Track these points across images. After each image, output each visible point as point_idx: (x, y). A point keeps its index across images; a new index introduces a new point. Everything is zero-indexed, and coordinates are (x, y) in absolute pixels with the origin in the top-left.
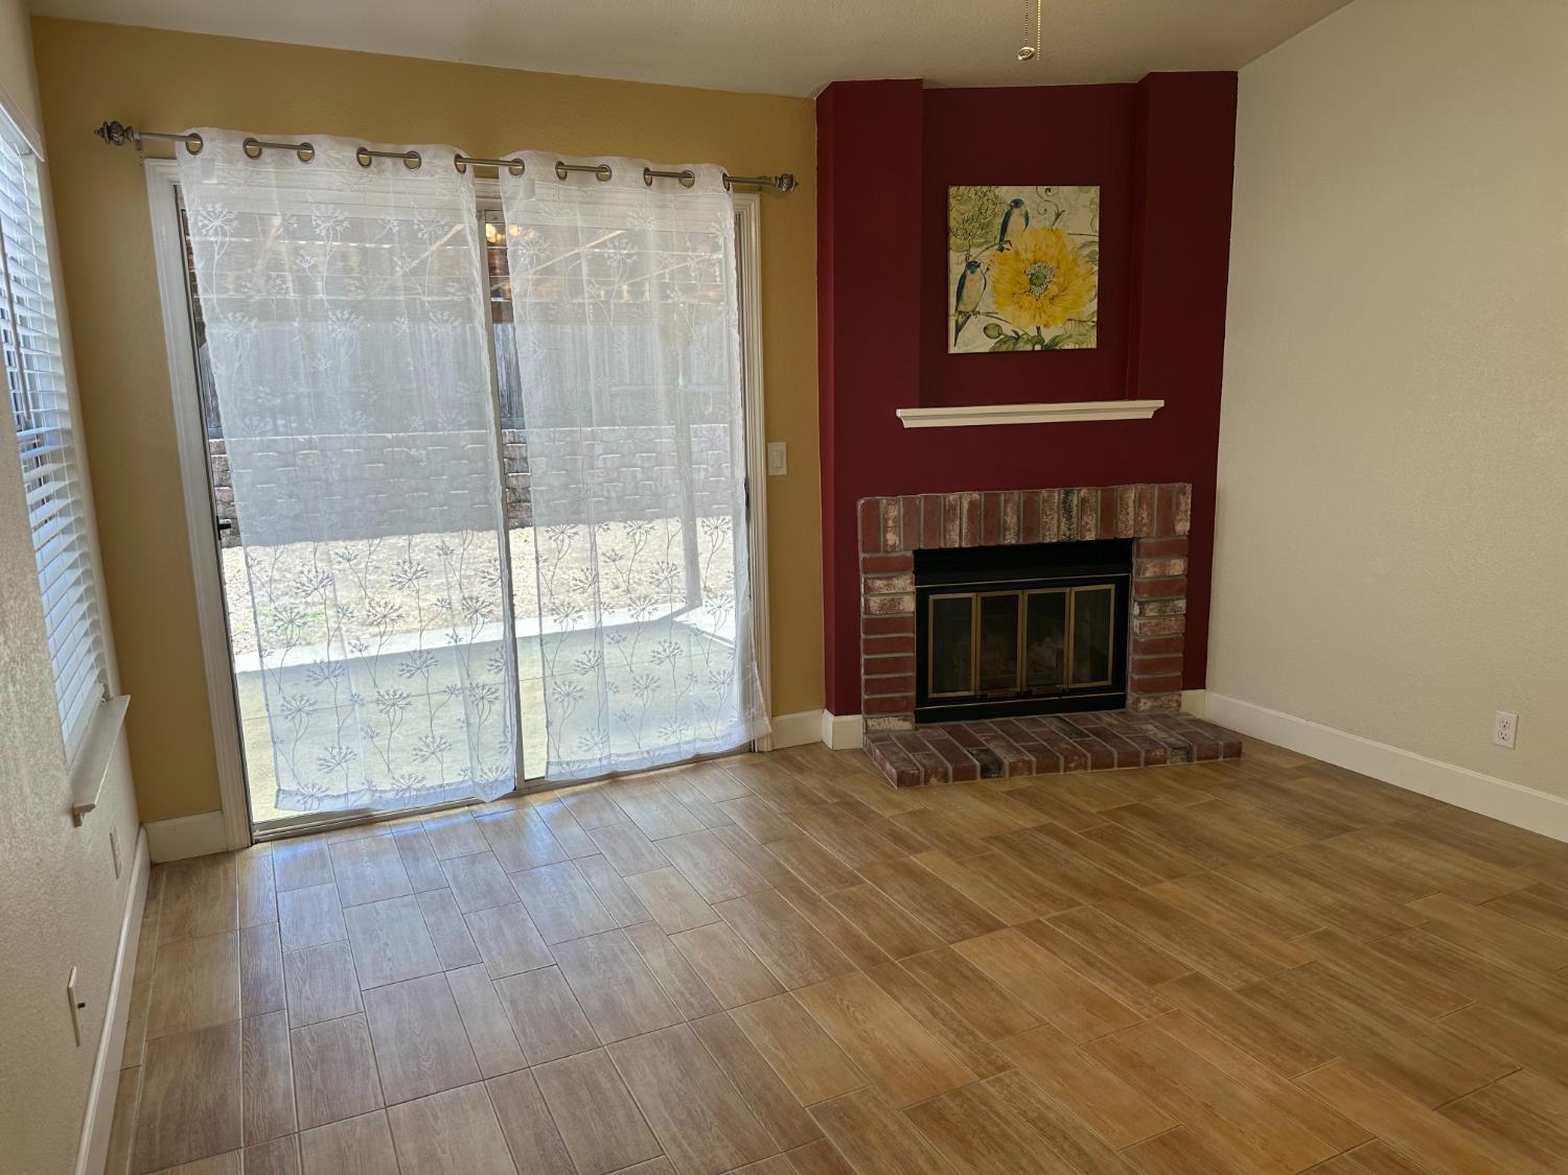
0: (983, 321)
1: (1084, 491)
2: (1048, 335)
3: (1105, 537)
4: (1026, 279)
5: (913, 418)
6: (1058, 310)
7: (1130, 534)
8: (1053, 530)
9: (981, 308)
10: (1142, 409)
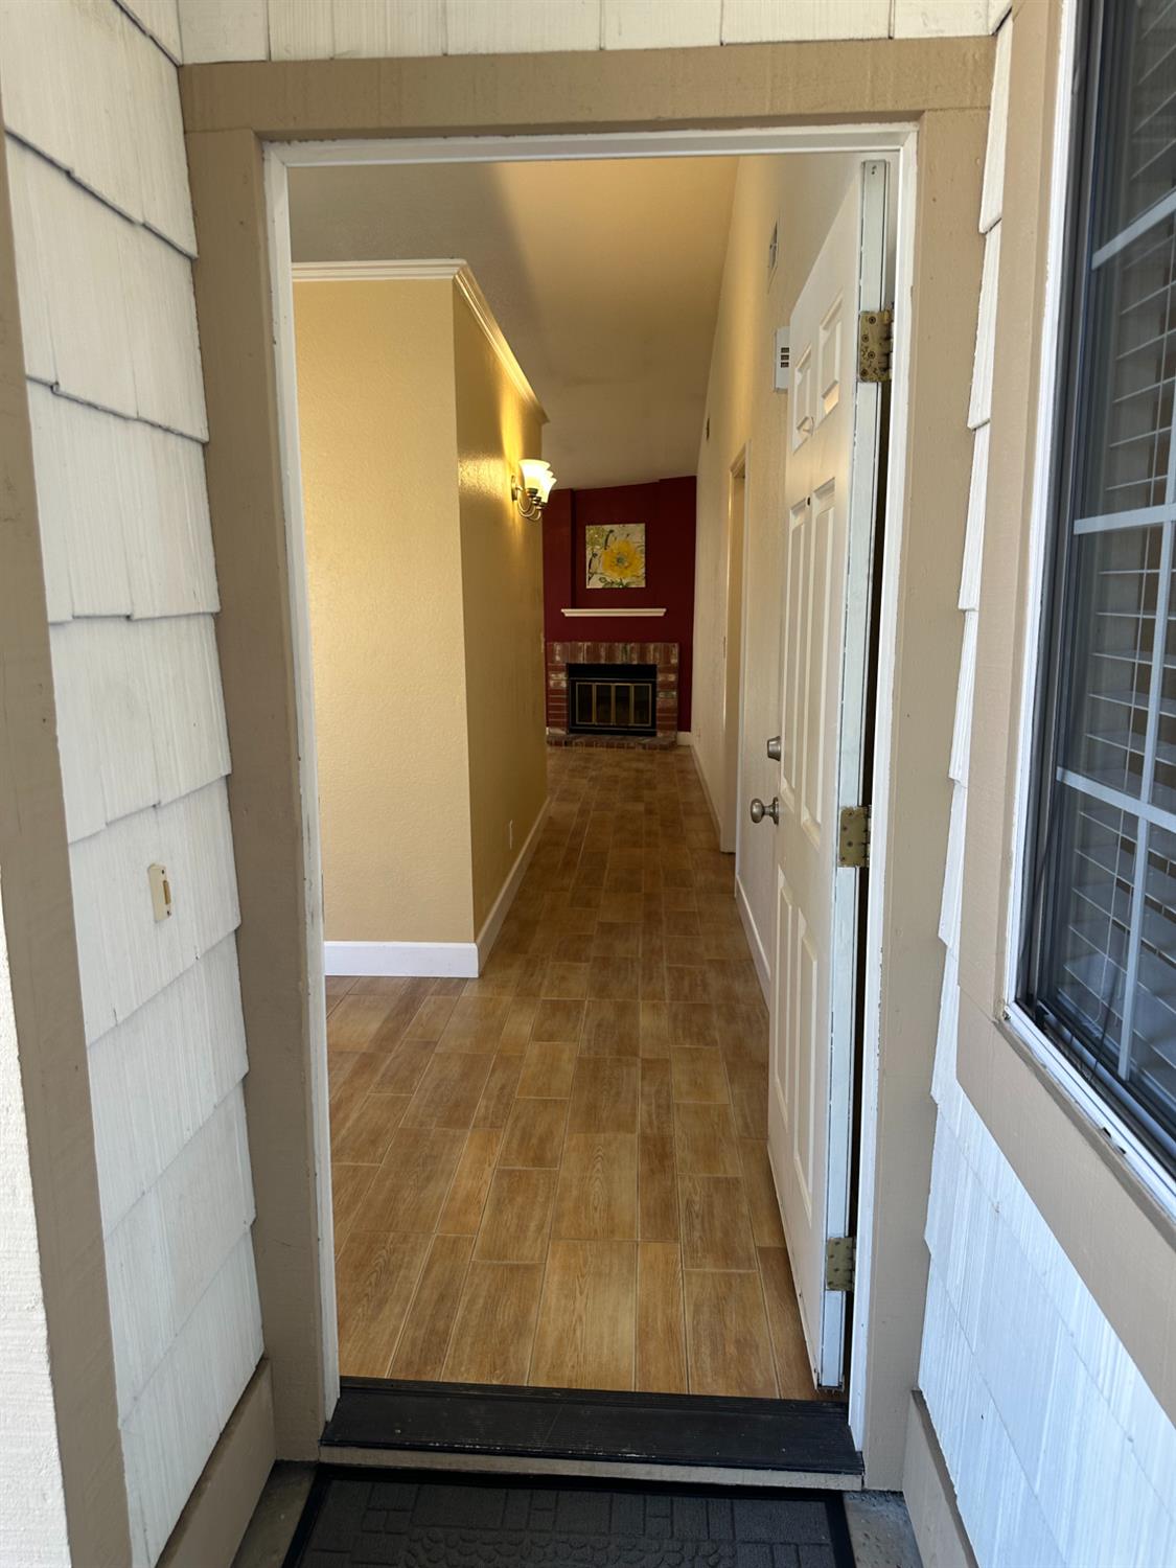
0: (599, 576)
1: (632, 645)
2: (625, 582)
3: (641, 663)
4: (615, 560)
5: (569, 612)
6: (628, 572)
7: (652, 663)
8: (620, 660)
9: (599, 571)
10: (660, 612)
